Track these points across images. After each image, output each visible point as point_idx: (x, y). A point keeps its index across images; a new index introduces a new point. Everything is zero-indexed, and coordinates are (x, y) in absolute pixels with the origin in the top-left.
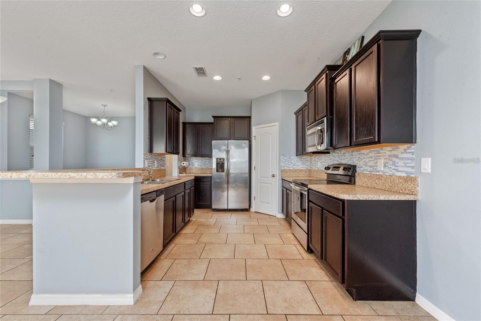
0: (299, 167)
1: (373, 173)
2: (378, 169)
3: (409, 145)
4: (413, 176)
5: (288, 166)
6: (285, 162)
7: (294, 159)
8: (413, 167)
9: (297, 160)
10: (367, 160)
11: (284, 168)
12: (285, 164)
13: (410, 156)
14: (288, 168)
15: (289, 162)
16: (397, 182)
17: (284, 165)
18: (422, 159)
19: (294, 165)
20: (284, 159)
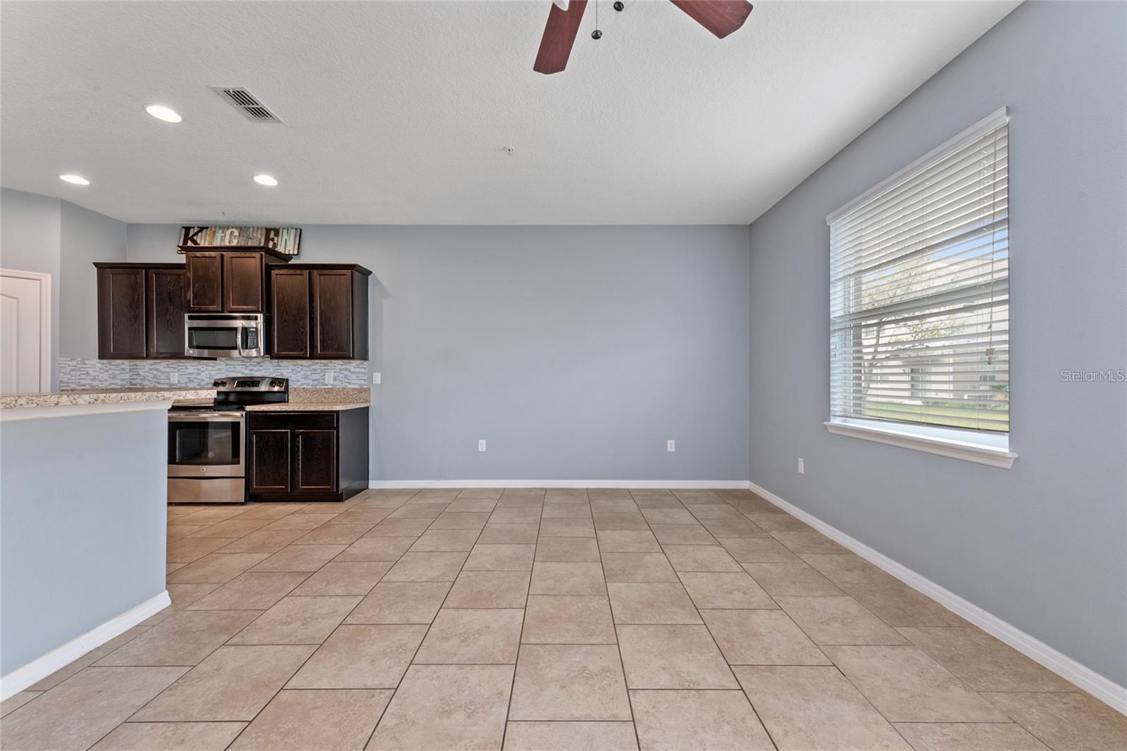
0: (106, 383)
1: (318, 387)
2: (326, 382)
3: (362, 362)
4: (365, 387)
5: (78, 381)
6: (72, 373)
7: (94, 365)
8: (365, 380)
9: (101, 369)
10: (308, 373)
11: (69, 386)
12: (72, 376)
13: (363, 370)
14: (79, 386)
15: (82, 372)
16: (351, 393)
17: (69, 379)
18: (374, 374)
19: (95, 379)
20: (69, 366)
